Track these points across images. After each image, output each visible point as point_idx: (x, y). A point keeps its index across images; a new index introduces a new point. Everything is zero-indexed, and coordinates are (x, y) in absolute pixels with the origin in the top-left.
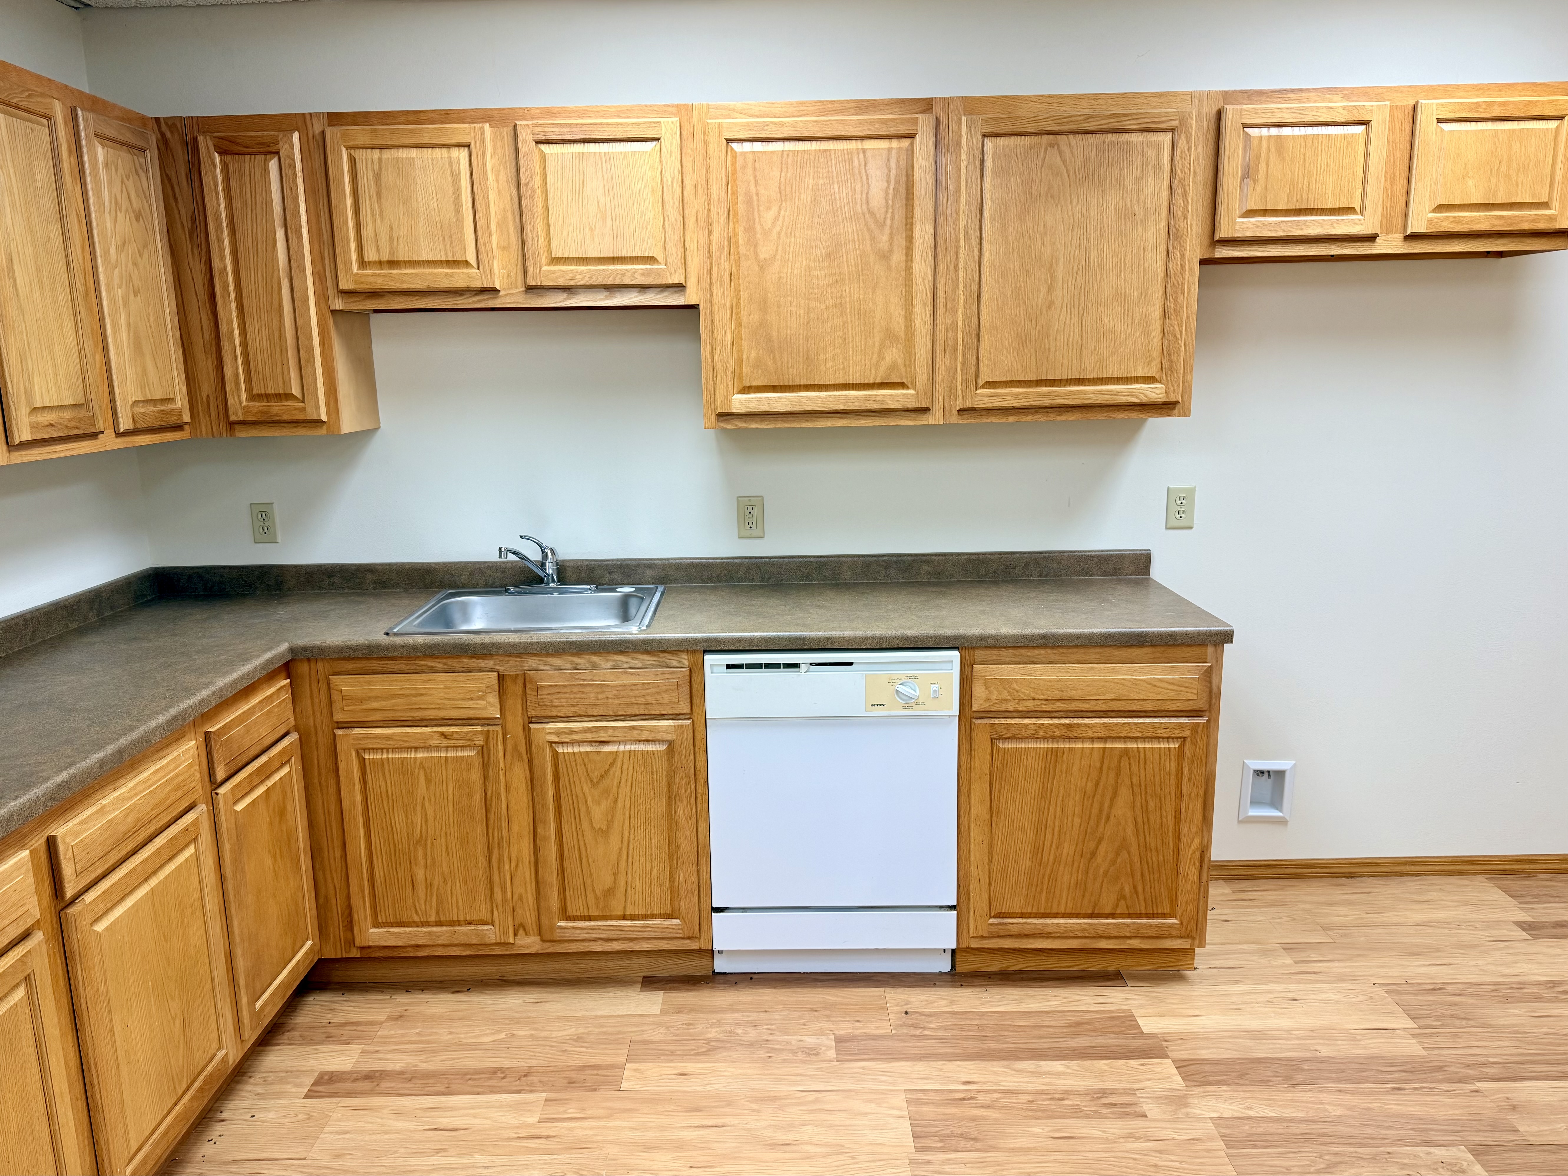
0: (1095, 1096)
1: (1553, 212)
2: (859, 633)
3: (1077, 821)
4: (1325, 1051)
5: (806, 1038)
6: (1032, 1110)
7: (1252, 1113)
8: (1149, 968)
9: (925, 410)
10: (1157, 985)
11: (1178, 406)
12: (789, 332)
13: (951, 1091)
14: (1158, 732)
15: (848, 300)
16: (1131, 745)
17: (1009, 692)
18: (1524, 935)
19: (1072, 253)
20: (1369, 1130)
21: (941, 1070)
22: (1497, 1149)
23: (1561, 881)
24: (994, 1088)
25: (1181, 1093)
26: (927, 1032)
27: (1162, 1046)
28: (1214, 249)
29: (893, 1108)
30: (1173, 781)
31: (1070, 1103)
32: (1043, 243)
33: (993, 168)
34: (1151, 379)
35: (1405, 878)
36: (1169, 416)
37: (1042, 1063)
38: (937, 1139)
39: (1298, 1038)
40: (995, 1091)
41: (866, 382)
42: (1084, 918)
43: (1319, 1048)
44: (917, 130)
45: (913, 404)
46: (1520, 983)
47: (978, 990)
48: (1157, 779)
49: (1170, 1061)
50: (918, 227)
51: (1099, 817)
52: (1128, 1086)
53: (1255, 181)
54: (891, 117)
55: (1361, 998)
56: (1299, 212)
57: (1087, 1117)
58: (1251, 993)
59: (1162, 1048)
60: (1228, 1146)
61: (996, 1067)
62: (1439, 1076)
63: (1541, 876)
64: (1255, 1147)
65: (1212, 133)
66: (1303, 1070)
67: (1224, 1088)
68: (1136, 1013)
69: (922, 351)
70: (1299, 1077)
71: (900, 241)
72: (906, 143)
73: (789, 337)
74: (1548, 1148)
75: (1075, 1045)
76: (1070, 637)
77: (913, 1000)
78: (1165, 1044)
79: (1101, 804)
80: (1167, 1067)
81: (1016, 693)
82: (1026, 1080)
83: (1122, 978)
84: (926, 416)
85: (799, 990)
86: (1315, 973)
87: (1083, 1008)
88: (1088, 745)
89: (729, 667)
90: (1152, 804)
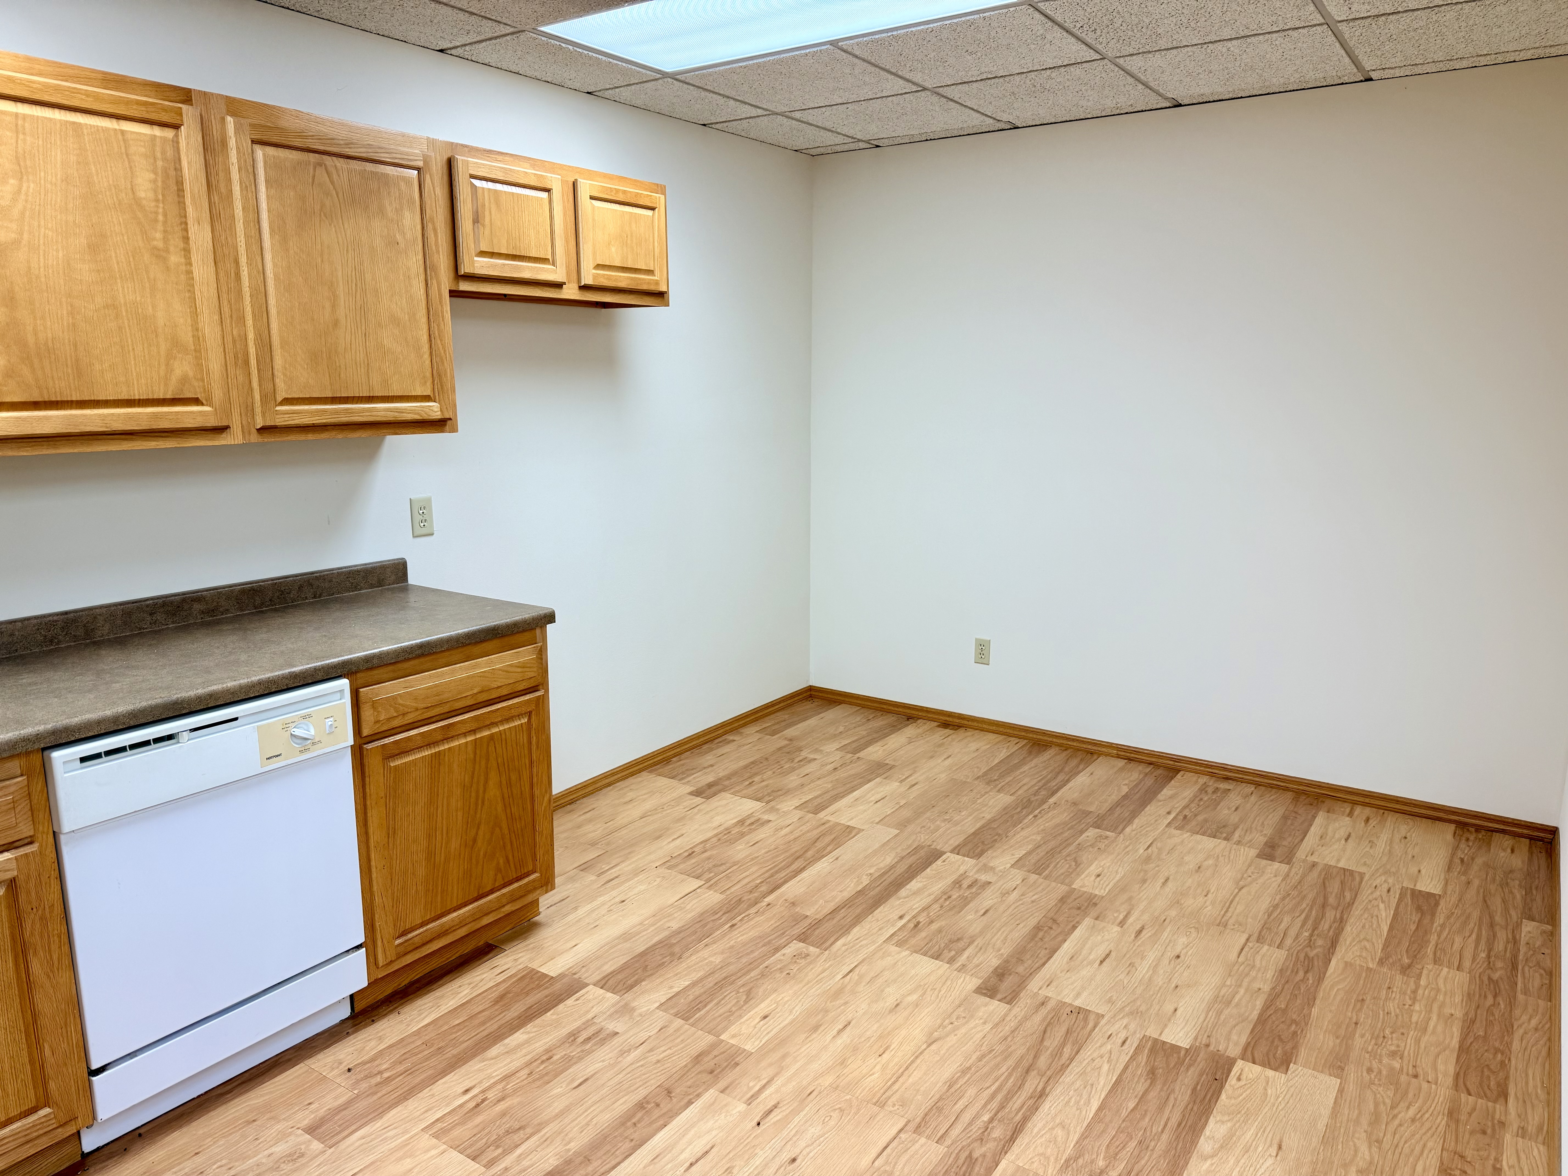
0: (570, 1040)
1: (656, 278)
2: (244, 681)
3: (460, 814)
4: (675, 925)
5: (273, 1149)
6: (538, 1079)
7: (676, 990)
8: (508, 929)
9: (221, 430)
10: (526, 939)
11: (449, 422)
12: (50, 335)
13: (461, 1106)
14: (514, 712)
15: (122, 301)
16: (495, 730)
17: (395, 708)
18: (698, 800)
19: (350, 273)
20: (744, 960)
21: (433, 1095)
22: (809, 931)
23: (686, 758)
24: (492, 1081)
25: (621, 1004)
26: (386, 1075)
27: (575, 980)
28: (458, 283)
29: (428, 1151)
30: (526, 752)
31: (558, 1057)
32: (322, 261)
33: (266, 178)
34: (427, 398)
35: (604, 791)
36: (442, 432)
37: (506, 1041)
38: (492, 1148)
39: (653, 925)
40: (495, 1083)
41: (155, 397)
42: (470, 903)
43: (668, 925)
44: (182, 120)
45: (212, 422)
46: (726, 829)
47: (391, 1016)
48: (515, 755)
49: (591, 987)
50: (193, 229)
51: (476, 804)
52: (584, 1020)
53: (484, 226)
54: (151, 100)
55: (658, 880)
56: (514, 257)
57: (580, 1059)
58: (593, 911)
59: (579, 980)
60: (686, 1019)
61: (475, 1065)
62: (743, 906)
63: (674, 759)
64: (699, 1010)
65: (446, 178)
66: (674, 944)
67: (643, 983)
68: (535, 965)
69: (215, 364)
70: (677, 949)
71: (176, 242)
72: (169, 133)
73: (50, 343)
74: (828, 917)
75: (516, 1014)
76: (440, 642)
77: (341, 1057)
78: (575, 976)
79: (477, 792)
80: (593, 992)
81: (401, 708)
82: (509, 1060)
83: (496, 947)
84: (224, 435)
85: (212, 1114)
86: (616, 877)
87: (492, 984)
88: (463, 741)
89: (83, 760)
90: (514, 777)
